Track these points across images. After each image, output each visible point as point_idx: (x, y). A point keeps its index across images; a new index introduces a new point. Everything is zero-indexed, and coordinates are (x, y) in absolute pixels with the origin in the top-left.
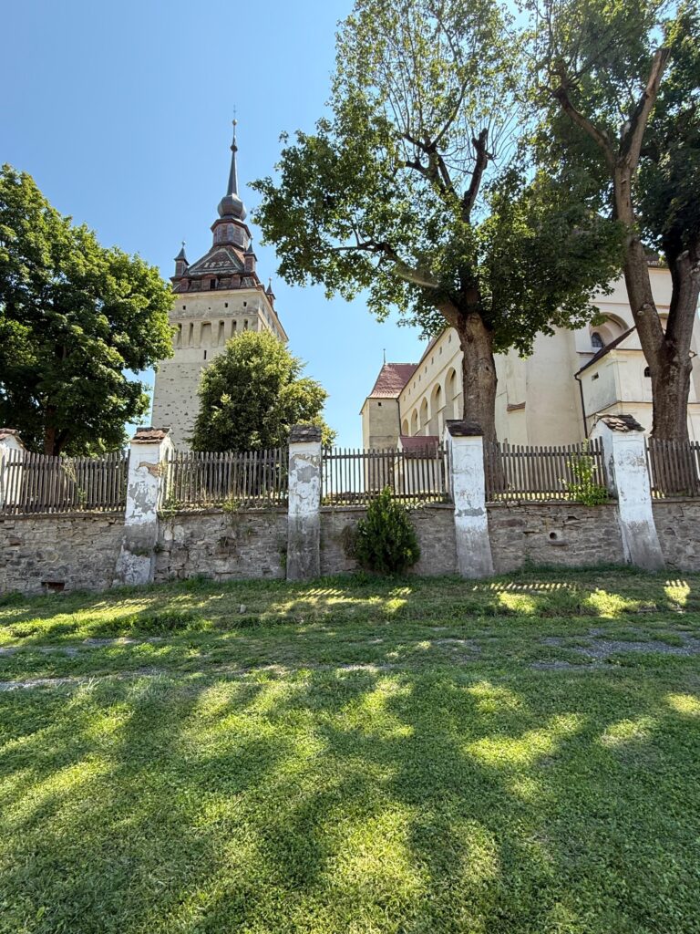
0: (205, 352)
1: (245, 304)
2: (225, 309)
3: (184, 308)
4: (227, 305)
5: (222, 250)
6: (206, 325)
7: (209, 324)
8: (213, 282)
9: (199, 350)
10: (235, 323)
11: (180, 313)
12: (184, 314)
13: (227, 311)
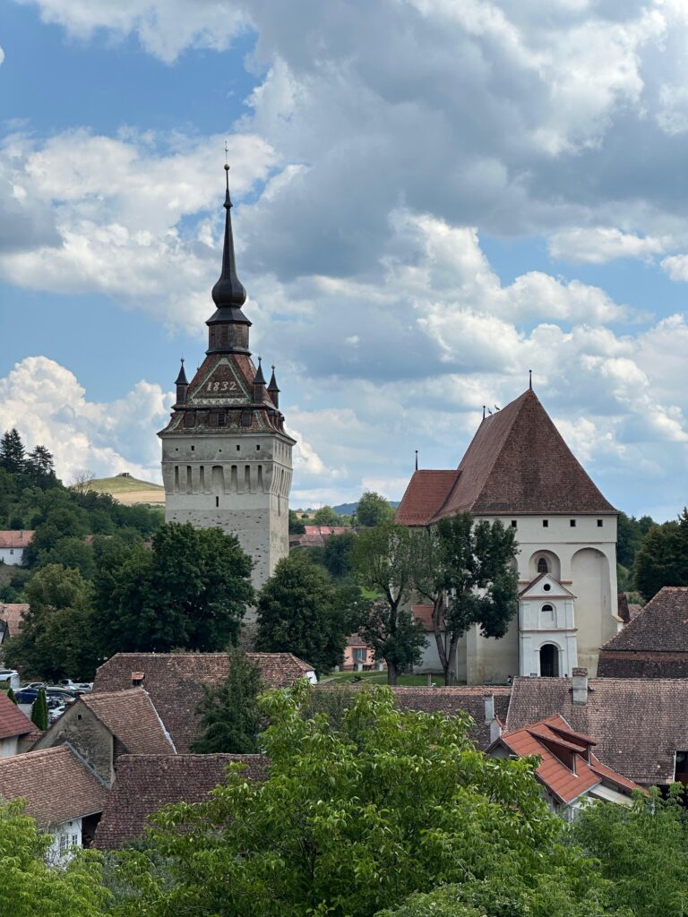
0: (217, 498)
1: (258, 447)
2: (238, 452)
3: (193, 448)
4: (238, 448)
5: (224, 361)
6: (217, 468)
7: (221, 467)
8: (221, 416)
9: (211, 496)
10: (247, 467)
11: (189, 454)
12: (193, 456)
13: (239, 454)
